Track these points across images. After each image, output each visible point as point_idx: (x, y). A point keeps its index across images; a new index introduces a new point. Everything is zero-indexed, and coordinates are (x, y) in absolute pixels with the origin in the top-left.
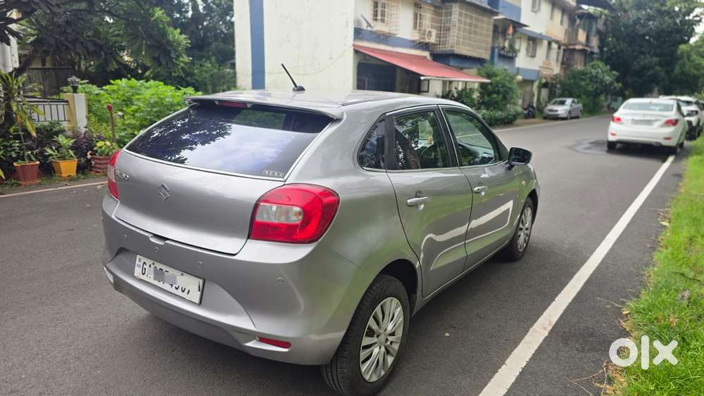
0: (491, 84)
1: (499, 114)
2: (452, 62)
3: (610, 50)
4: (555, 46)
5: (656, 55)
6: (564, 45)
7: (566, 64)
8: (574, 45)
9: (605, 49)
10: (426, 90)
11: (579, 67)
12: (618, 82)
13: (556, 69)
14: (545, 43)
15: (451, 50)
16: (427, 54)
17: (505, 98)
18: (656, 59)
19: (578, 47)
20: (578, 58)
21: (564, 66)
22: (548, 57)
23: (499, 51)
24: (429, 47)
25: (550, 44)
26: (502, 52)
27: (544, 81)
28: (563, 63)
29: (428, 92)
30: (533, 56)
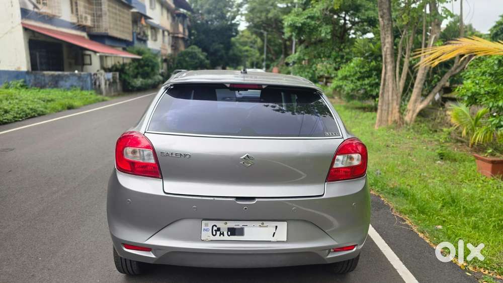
0: (142, 59)
1: (150, 81)
2: (107, 42)
3: (195, 38)
4: (166, 33)
5: (221, 43)
6: (171, 33)
7: (174, 47)
8: (178, 34)
9: (192, 38)
10: (89, 63)
11: (182, 48)
12: (208, 59)
13: (169, 51)
14: (161, 31)
15: (105, 33)
16: (84, 34)
17: (153, 70)
18: (222, 46)
19: (180, 36)
20: (181, 42)
21: (173, 48)
22: (163, 41)
23: (137, 36)
24: (85, 29)
25: (163, 32)
26: (139, 36)
27: (164, 58)
28: (172, 46)
29: (91, 64)
30: (156, 40)
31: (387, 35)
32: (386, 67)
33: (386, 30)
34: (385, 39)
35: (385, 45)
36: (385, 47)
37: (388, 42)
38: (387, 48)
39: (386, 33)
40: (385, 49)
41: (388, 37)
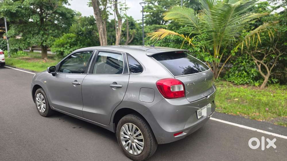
31: (100, 24)
32: (102, 40)
33: (99, 21)
34: (99, 26)
35: (100, 29)
36: (100, 30)
37: (101, 28)
38: (101, 31)
39: (100, 23)
40: (100, 31)
41: (101, 25)
